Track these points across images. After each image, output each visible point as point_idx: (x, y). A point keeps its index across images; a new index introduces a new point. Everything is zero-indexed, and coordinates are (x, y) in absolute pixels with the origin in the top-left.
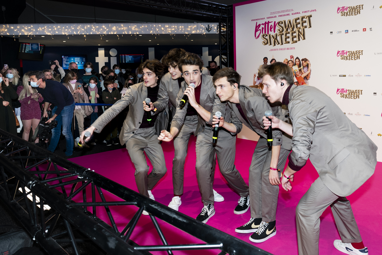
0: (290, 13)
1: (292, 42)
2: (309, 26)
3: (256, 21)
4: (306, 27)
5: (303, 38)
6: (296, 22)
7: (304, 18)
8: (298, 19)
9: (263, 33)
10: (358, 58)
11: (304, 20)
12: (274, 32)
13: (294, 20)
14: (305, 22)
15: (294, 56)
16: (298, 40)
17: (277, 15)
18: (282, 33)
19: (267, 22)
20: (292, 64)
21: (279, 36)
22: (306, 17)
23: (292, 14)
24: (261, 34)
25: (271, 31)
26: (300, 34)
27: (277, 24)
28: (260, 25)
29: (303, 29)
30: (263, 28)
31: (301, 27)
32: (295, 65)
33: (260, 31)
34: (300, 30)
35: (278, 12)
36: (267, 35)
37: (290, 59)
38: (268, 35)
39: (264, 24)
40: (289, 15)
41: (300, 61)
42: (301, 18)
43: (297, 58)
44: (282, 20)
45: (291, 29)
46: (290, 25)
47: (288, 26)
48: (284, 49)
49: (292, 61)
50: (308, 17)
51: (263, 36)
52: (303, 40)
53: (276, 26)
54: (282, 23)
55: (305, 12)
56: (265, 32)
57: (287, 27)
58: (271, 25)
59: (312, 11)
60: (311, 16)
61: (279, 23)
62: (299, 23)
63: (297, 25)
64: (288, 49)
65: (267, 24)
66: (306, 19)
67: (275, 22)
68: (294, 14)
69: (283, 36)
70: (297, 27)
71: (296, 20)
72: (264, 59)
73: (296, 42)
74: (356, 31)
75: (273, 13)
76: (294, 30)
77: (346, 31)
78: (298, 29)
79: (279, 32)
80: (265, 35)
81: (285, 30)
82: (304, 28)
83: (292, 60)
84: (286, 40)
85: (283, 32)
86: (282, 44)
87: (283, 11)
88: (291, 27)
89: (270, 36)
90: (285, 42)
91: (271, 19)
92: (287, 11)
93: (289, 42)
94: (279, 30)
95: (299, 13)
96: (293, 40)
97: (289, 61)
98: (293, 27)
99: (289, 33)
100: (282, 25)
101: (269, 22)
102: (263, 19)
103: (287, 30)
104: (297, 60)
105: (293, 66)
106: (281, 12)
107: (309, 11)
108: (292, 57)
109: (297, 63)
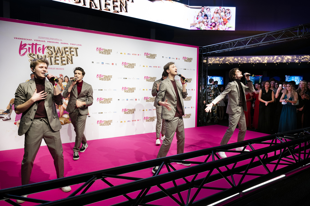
0: (60, 42)
1: (61, 64)
2: (76, 55)
3: (21, 40)
4: (73, 55)
5: (71, 63)
6: (65, 50)
7: (72, 48)
8: (67, 48)
9: (29, 52)
10: (110, 80)
11: (72, 50)
12: (43, 53)
13: (63, 48)
14: (73, 51)
15: (63, 74)
16: (66, 63)
17: (46, 40)
18: (51, 56)
19: (35, 44)
20: (61, 81)
21: (48, 57)
22: (73, 48)
23: (61, 43)
24: (28, 53)
25: (39, 52)
26: (68, 59)
27: (46, 48)
28: (25, 45)
29: (71, 57)
30: (29, 48)
31: (69, 54)
32: (64, 81)
33: (26, 50)
34: (69, 57)
35: (47, 38)
36: (34, 55)
37: (60, 77)
38: (36, 55)
39: (31, 44)
40: (58, 43)
41: (69, 79)
42: (69, 48)
43: (66, 76)
44: (51, 46)
45: (60, 54)
46: (59, 51)
47: (58, 51)
48: (54, 69)
49: (62, 79)
50: (75, 48)
51: (30, 55)
52: (71, 64)
53: (45, 49)
54: (51, 48)
55: (73, 44)
56: (32, 51)
57: (56, 52)
58: (39, 48)
59: (78, 45)
60: (77, 48)
61: (48, 47)
62: (68, 51)
63: (65, 52)
64: (57, 69)
65: (34, 46)
66: (73, 50)
67: (43, 46)
68: (63, 43)
69: (52, 58)
70: (65, 54)
71: (65, 49)
72: (31, 75)
73: (65, 64)
74: (108, 64)
75: (41, 38)
76: (63, 56)
77: (102, 63)
78: (67, 55)
79: (48, 54)
80: (33, 55)
81: (54, 54)
82: (72, 55)
83: (62, 77)
84: (55, 62)
85: (53, 55)
86: (52, 64)
87: (52, 39)
88: (60, 52)
89: (38, 56)
90: (54, 63)
91: (39, 42)
92: (56, 39)
93: (58, 64)
94: (48, 53)
95: (68, 44)
96: (62, 63)
97: (59, 78)
98: (62, 53)
99: (58, 57)
100: (51, 49)
101: (36, 44)
102: (29, 40)
103: (56, 54)
104: (66, 78)
105: (62, 82)
106: (50, 39)
107: (76, 45)
108: (61, 75)
109: (66, 80)
